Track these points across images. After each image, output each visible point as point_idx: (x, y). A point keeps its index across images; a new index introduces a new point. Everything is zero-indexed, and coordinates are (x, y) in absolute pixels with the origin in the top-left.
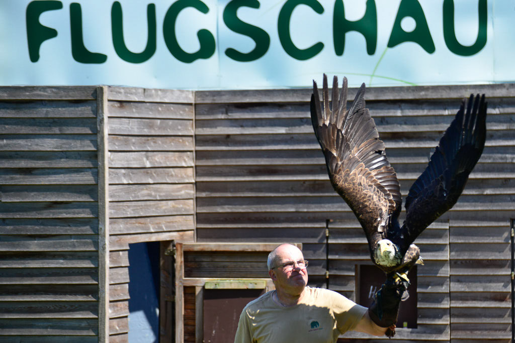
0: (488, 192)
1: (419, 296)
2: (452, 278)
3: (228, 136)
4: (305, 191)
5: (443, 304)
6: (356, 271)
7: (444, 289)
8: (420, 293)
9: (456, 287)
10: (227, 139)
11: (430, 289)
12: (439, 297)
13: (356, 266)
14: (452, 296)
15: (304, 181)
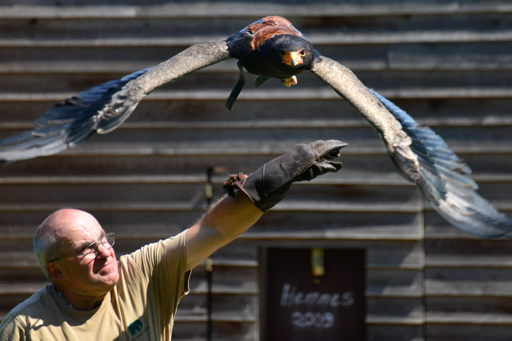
0: (490, 120)
1: (370, 302)
2: (430, 273)
3: (34, 21)
4: (170, 118)
5: (413, 317)
6: (259, 259)
7: (414, 290)
8: (372, 297)
9: (435, 288)
10: (32, 26)
11: (388, 292)
12: (403, 306)
13: (260, 249)
14: (427, 303)
15: (169, 102)
